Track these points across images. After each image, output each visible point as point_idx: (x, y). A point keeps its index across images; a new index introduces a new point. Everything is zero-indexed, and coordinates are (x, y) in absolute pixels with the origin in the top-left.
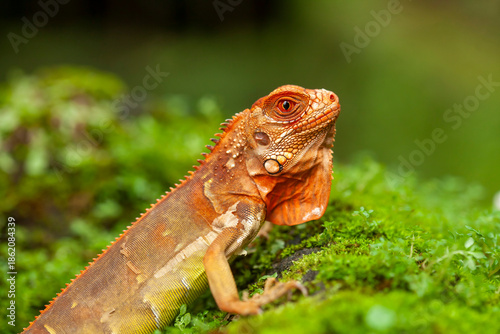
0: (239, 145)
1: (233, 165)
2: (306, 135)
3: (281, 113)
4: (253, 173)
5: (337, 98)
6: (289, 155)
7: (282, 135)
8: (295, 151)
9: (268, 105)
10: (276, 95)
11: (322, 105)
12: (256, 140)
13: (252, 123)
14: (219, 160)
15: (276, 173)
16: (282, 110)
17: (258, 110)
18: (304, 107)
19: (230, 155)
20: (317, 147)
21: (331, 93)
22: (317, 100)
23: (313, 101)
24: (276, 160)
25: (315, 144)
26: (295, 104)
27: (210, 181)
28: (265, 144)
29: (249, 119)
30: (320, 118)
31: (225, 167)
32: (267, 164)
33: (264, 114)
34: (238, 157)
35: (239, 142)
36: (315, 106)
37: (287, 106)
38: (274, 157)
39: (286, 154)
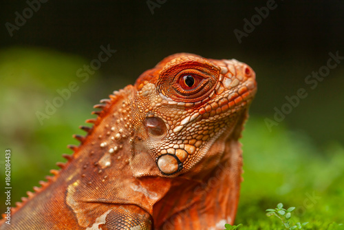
0: (118, 135)
1: (108, 163)
2: (214, 122)
3: (183, 91)
4: (139, 173)
5: (253, 73)
6: (191, 149)
7: (184, 122)
8: (198, 143)
9: (164, 81)
10: (176, 67)
11: (236, 81)
12: (147, 129)
13: (141, 104)
14: (91, 155)
15: (172, 173)
16: (185, 88)
17: (149, 86)
18: (214, 84)
19: (106, 148)
20: (225, 139)
21: (245, 66)
22: (229, 75)
23: (224, 75)
24: (174, 155)
25: (223, 135)
26: (201, 78)
27: (76, 184)
28: (159, 134)
29: (136, 99)
30: (233, 99)
31: (97, 166)
32: (161, 161)
33: (158, 92)
34: (116, 152)
35: (118, 132)
36: (227, 83)
37: (190, 82)
38: (171, 151)
39: (187, 147)
